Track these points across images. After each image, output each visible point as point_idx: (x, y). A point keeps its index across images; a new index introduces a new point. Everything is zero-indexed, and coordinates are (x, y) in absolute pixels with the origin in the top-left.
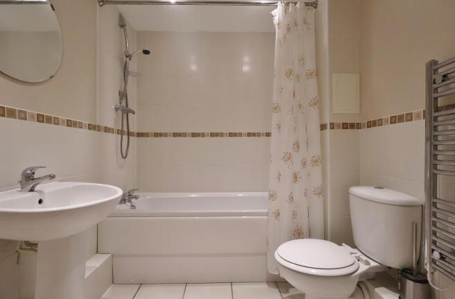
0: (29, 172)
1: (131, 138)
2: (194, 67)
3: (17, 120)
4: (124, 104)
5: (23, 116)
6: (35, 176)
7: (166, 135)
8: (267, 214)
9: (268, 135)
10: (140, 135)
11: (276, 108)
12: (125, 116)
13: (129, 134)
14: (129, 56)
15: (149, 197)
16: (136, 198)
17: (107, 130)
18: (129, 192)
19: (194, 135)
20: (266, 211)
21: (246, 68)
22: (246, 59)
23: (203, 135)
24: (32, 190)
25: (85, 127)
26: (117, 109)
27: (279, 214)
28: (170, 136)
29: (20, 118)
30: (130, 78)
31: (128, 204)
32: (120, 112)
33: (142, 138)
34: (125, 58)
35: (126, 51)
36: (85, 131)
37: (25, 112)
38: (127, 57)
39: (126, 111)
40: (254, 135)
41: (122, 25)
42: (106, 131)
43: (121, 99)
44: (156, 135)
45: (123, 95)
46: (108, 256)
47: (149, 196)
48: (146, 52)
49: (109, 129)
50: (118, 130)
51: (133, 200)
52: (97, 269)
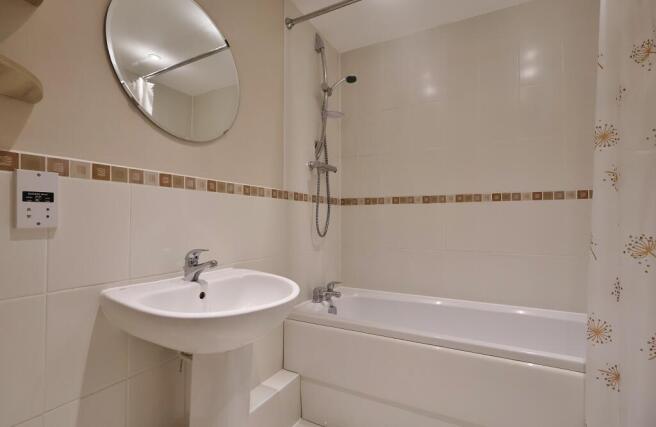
0: (192, 256)
1: (332, 206)
2: (430, 91)
3: (184, 190)
4: (322, 159)
5: (191, 184)
6: (200, 262)
7: (381, 201)
8: (583, 369)
9: (584, 195)
10: (345, 202)
11: (604, 137)
12: (323, 176)
13: (330, 201)
14: (328, 91)
15: (356, 295)
16: (337, 295)
17: (298, 197)
18: (329, 285)
19: (427, 200)
20: (581, 360)
21: (529, 73)
22: (530, 55)
23: (442, 199)
24: (195, 280)
25: (268, 195)
26: (311, 167)
27: (618, 377)
28: (389, 202)
29: (189, 188)
30: (329, 121)
31: (326, 303)
32: (315, 170)
33: (348, 206)
34: (322, 93)
35: (324, 84)
36: (268, 200)
37: (194, 179)
38: (325, 91)
39: (323, 169)
40: (548, 196)
41: (319, 50)
42: (296, 199)
43: (318, 152)
44: (369, 201)
45: (321, 145)
46: (295, 376)
47: (357, 293)
48: (351, 79)
49: (301, 196)
50: (314, 196)
51: (333, 298)
52: (278, 393)
